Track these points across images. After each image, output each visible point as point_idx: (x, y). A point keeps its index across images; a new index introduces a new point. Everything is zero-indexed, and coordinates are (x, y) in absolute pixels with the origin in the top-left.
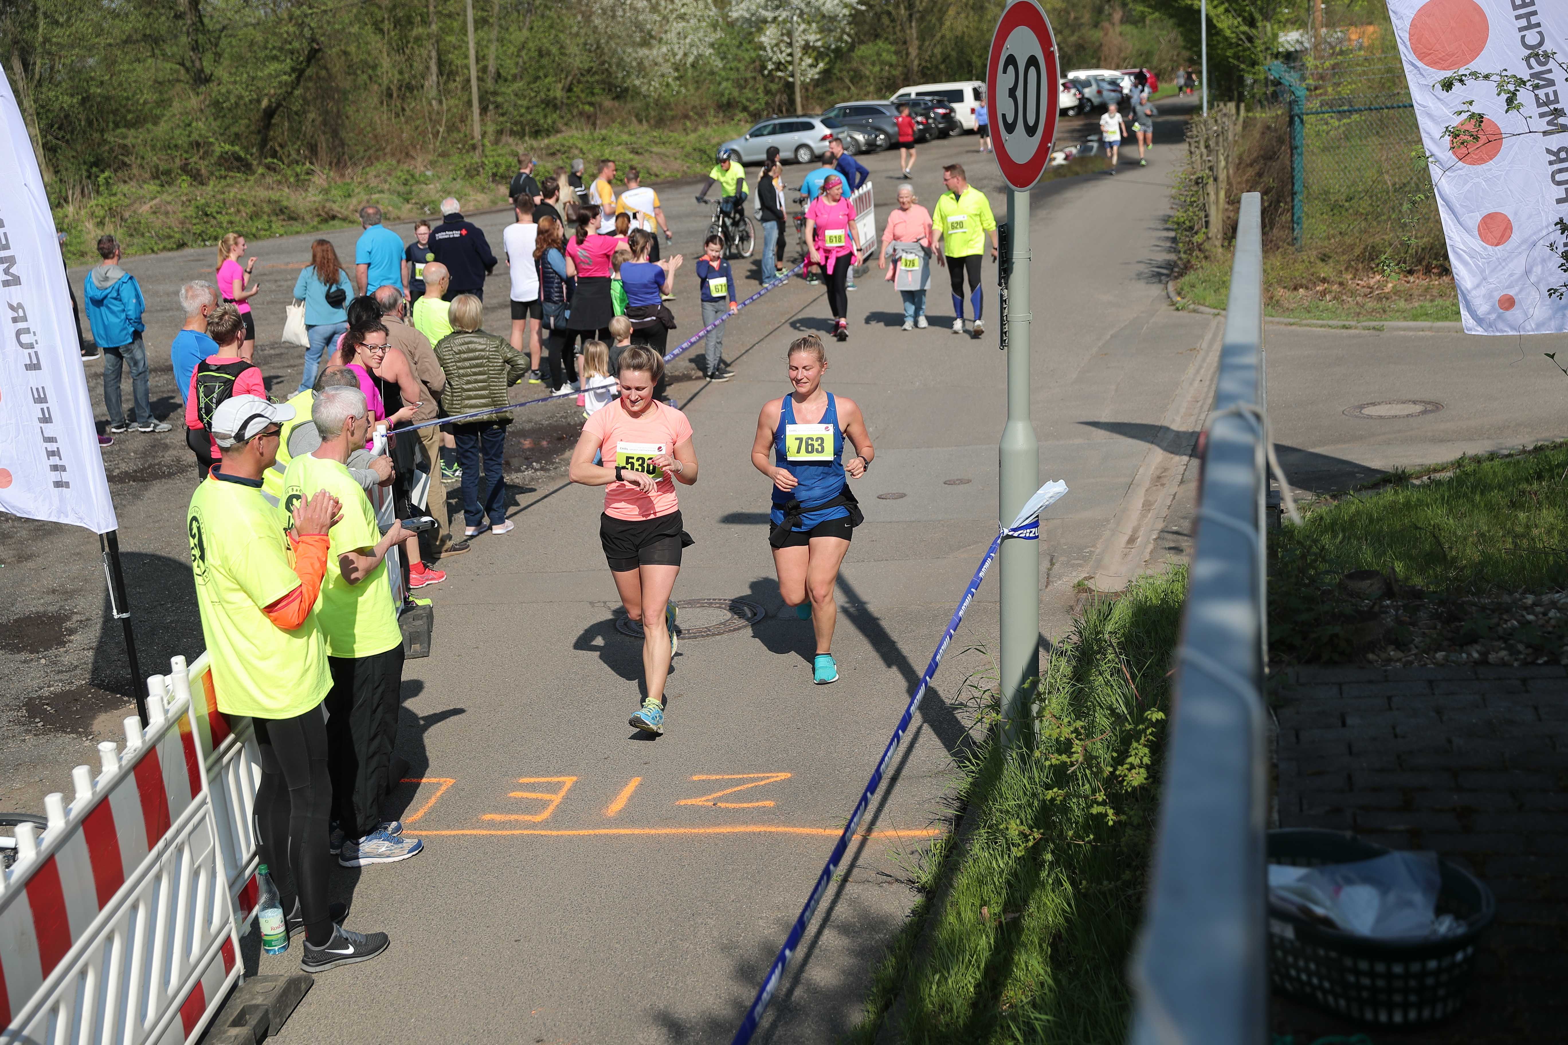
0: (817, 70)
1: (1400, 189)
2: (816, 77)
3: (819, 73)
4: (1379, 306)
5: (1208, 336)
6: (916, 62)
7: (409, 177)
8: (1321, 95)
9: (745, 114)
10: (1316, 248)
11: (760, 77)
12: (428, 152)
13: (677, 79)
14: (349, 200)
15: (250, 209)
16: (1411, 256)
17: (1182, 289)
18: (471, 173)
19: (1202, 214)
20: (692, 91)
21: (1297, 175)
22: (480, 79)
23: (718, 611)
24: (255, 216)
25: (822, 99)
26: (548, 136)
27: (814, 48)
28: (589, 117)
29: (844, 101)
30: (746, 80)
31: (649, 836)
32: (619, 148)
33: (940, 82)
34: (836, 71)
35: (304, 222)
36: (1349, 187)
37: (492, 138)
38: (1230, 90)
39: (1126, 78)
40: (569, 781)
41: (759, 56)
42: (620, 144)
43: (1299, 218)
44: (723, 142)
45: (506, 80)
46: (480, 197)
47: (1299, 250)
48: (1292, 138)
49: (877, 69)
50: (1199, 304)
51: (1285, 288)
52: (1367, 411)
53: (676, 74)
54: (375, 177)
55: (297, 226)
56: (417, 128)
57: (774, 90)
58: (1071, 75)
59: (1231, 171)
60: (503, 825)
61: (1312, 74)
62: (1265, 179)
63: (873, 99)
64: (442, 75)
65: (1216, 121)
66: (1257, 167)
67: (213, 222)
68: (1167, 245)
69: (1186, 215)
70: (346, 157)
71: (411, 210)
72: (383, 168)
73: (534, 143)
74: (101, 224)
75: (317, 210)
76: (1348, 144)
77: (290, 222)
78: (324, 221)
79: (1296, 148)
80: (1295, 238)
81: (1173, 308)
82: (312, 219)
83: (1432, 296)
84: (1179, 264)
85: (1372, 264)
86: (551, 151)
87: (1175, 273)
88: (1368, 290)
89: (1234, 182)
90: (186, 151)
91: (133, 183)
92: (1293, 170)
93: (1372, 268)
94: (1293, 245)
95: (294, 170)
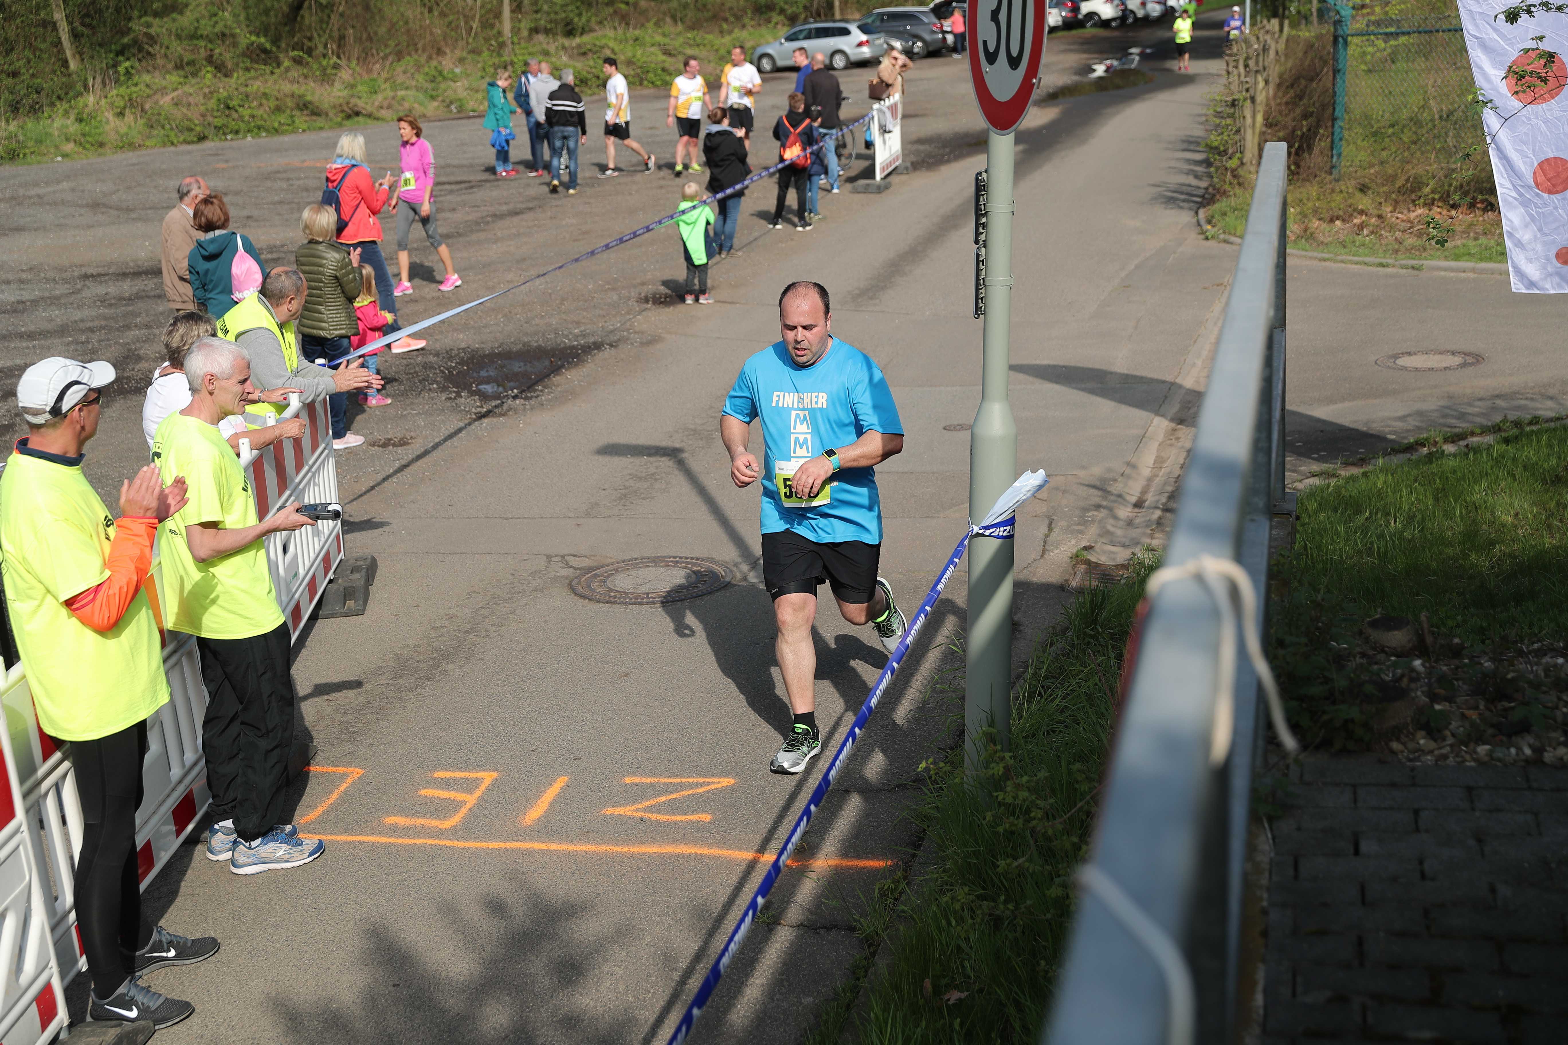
4: (1419, 242)
7: (436, 74)
8: (1367, 14)
9: (783, 17)
10: (1356, 179)
12: (459, 49)
14: (374, 97)
15: (273, 103)
16: (1456, 188)
17: (1213, 217)
19: (1238, 138)
21: (1339, 99)
23: (682, 572)
24: (278, 110)
25: (860, 4)
29: (882, 7)
32: (653, 49)
35: (327, 118)
36: (1392, 113)
37: (524, 36)
38: (1274, 7)
40: (488, 777)
42: (653, 45)
43: (1338, 144)
44: (758, 45)
47: (1337, 180)
48: (1335, 59)
50: (1229, 234)
51: (1320, 219)
52: (1401, 362)
54: (403, 72)
56: (450, 23)
59: (1271, 92)
60: (406, 831)
62: (1305, 103)
63: (913, 6)
65: (1258, 39)
66: (1297, 88)
67: (235, 115)
68: (1200, 169)
69: (1219, 138)
70: (374, 51)
71: (437, 108)
72: (412, 64)
73: (567, 42)
74: (121, 114)
75: (341, 105)
76: (1393, 66)
77: (314, 118)
78: (349, 117)
79: (1339, 71)
80: (1333, 167)
81: (1203, 237)
82: (336, 115)
83: (1476, 233)
84: (1211, 190)
85: (1413, 197)
86: (583, 50)
87: (1207, 199)
88: (1409, 225)
89: (1273, 104)
90: (211, 41)
91: (157, 73)
92: (1334, 93)
93: (1414, 201)
94: (1331, 174)
95: (320, 63)
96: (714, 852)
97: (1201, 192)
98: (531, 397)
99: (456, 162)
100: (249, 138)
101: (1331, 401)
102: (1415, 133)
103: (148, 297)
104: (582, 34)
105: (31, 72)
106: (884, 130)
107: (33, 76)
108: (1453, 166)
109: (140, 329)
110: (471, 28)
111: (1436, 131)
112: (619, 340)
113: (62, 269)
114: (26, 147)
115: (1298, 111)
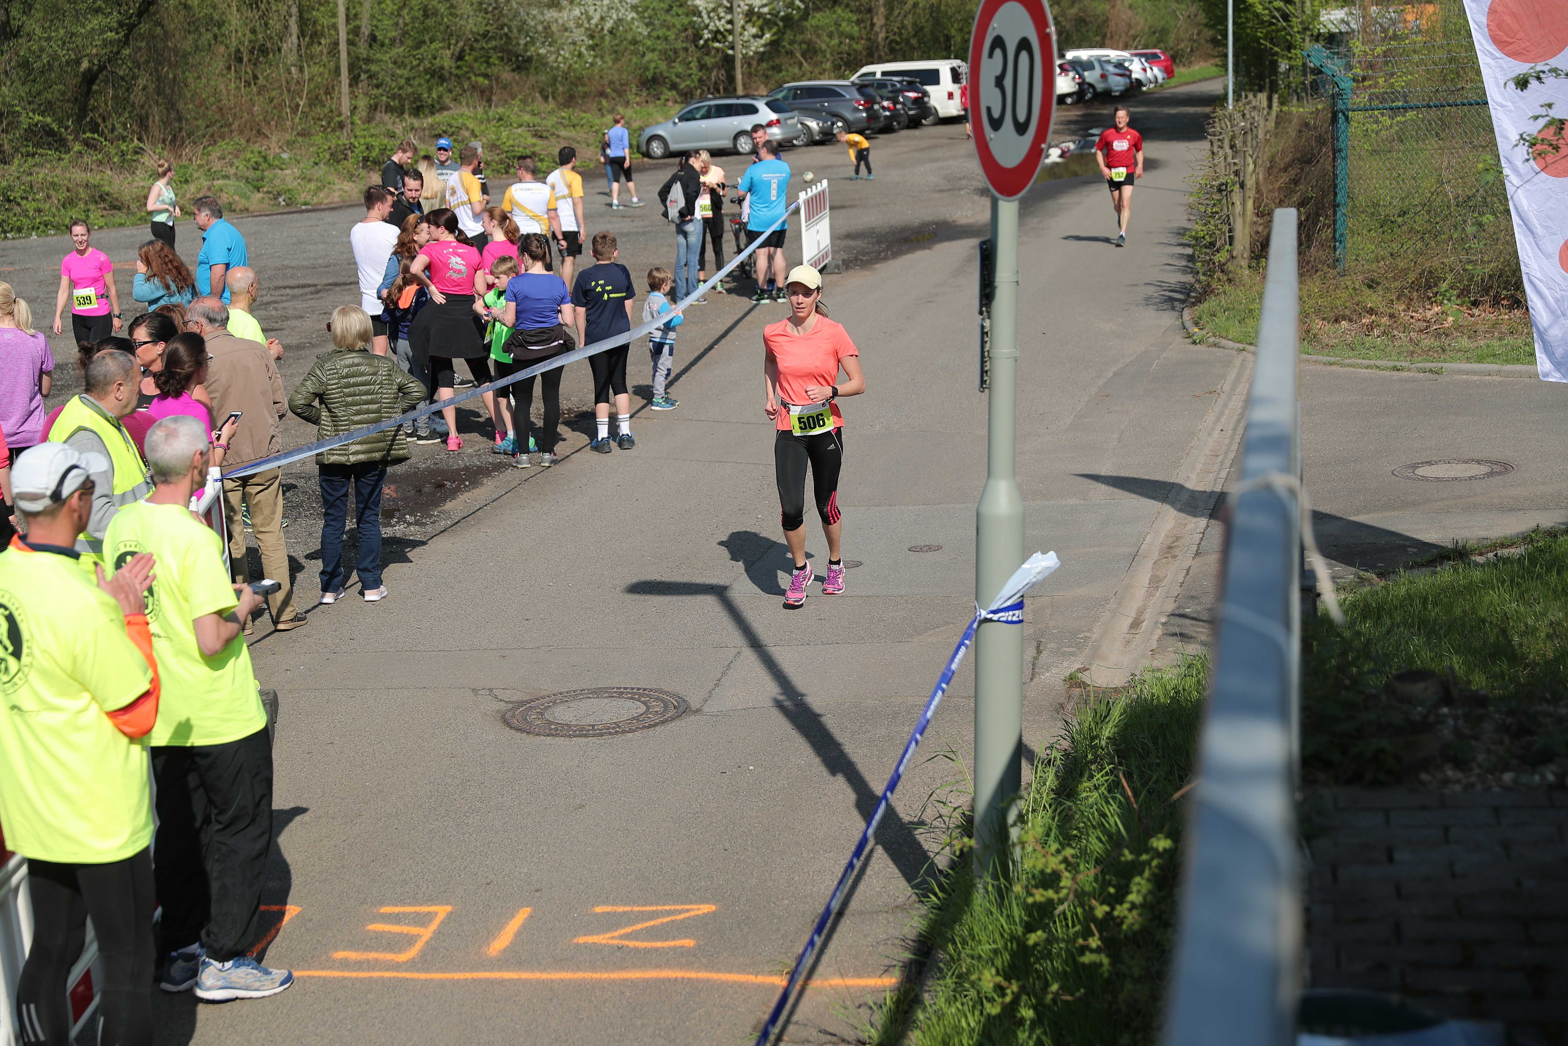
0: (763, 41)
1: (1465, 202)
2: (762, 49)
3: (764, 46)
4: (1437, 343)
5: (1231, 376)
6: (882, 35)
7: (260, 160)
8: (1370, 86)
9: (674, 93)
10: (1363, 272)
11: (692, 48)
12: (284, 130)
13: (591, 48)
14: (185, 186)
15: (63, 195)
16: (1477, 284)
17: (1200, 318)
18: (337, 157)
19: (1226, 228)
20: (610, 63)
21: (1341, 184)
22: (350, 43)
23: (629, 703)
24: (68, 203)
25: (767, 77)
26: (432, 113)
27: (760, 15)
28: (482, 92)
29: (794, 80)
30: (676, 52)
31: (538, 981)
33: (912, 59)
34: (785, 43)
35: (129, 212)
36: (1402, 199)
37: (364, 114)
38: (1261, 77)
39: (1136, 59)
40: (442, 911)
41: (692, 23)
42: (520, 126)
43: (1342, 235)
45: (382, 45)
46: (347, 186)
47: (1342, 274)
48: (1335, 138)
49: (835, 41)
50: (1220, 337)
51: (1324, 319)
52: (1421, 471)
53: (591, 42)
54: (219, 159)
55: (120, 217)
56: (271, 101)
57: (709, 65)
58: (1070, 55)
59: (1261, 177)
60: (359, 965)
61: (1359, 62)
62: (1302, 187)
63: (830, 78)
64: (304, 36)
65: (1244, 115)
66: (1292, 172)
67: (17, 210)
68: (1183, 264)
69: (1205, 229)
70: (183, 135)
71: (262, 201)
72: (228, 149)
73: (415, 122)
76: (1402, 148)
79: (1339, 151)
80: (1336, 260)
81: (1190, 340)
83: (1501, 333)
84: (1196, 286)
85: (1429, 293)
87: (1193, 297)
88: (1425, 324)
92: (1335, 177)
93: (1430, 298)
94: (1335, 267)
95: (118, 147)
96: (703, 975)
97: (1186, 290)
100: (34, 237)
108: (1475, 257)
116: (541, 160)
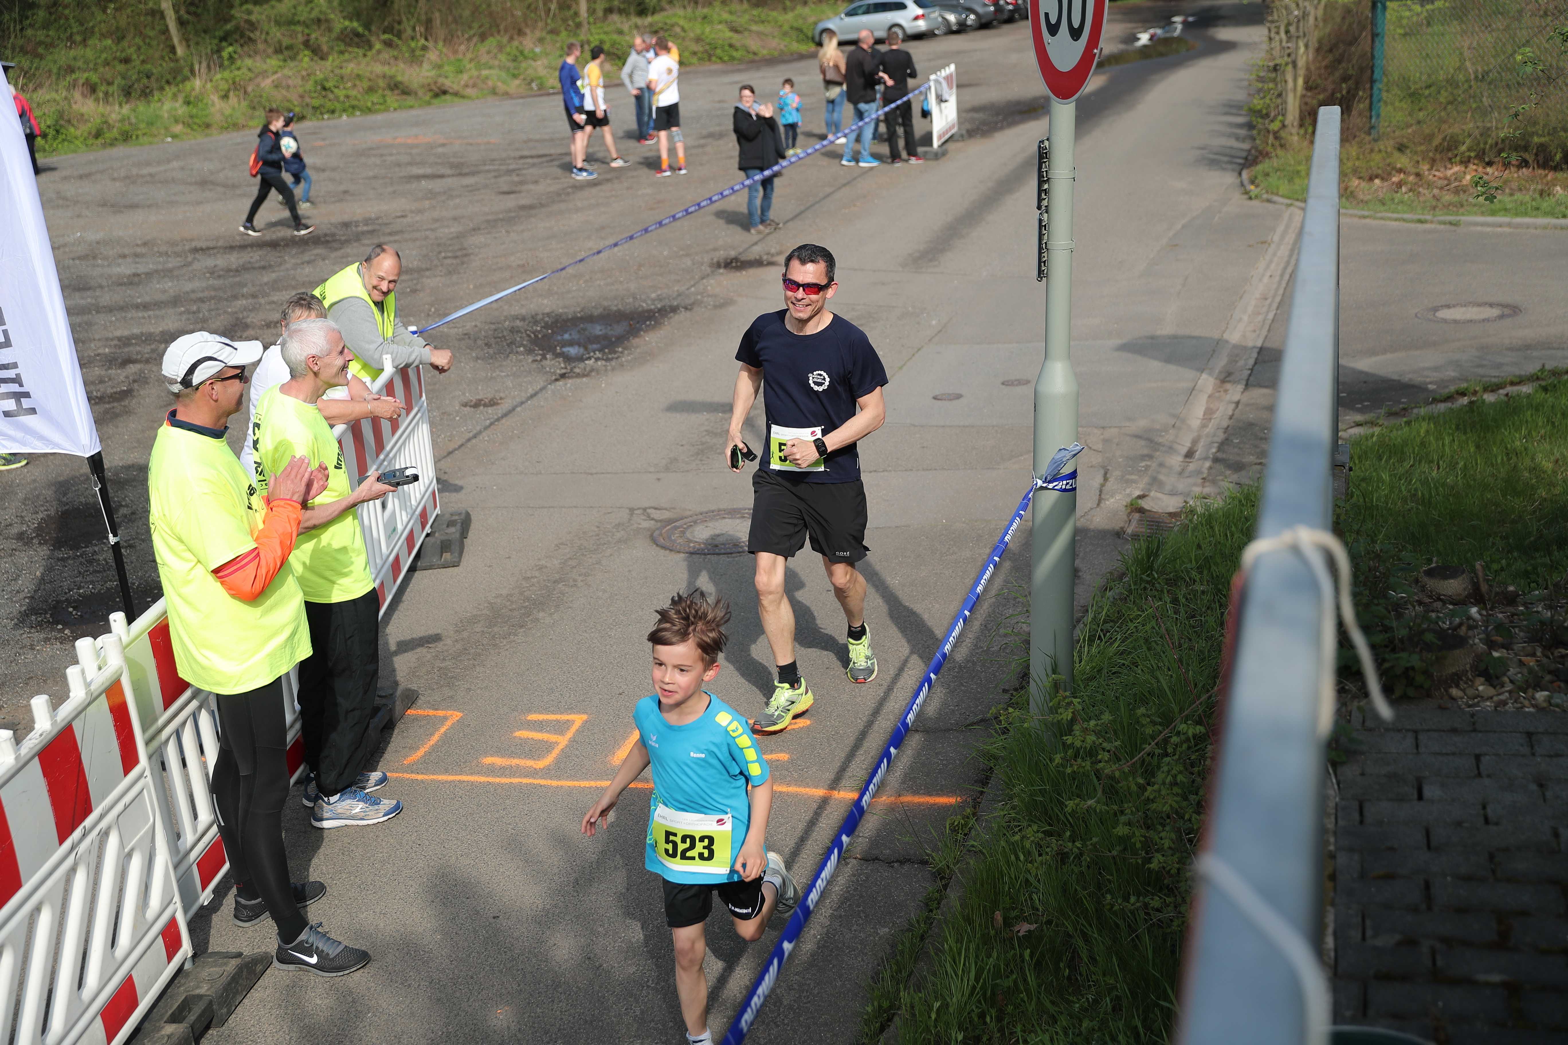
1: (1482, 78)
4: (1456, 198)
5: (1280, 229)
7: (518, 54)
10: (1394, 139)
12: (538, 29)
14: (460, 76)
15: (366, 84)
16: (1491, 146)
17: (1256, 177)
19: (1279, 101)
21: (1377, 62)
24: (370, 90)
32: (720, 27)
35: (417, 97)
37: (599, 16)
40: (579, 719)
42: (721, 22)
43: (1377, 105)
44: (820, 20)
47: (1376, 140)
48: (1374, 23)
50: (1272, 194)
51: (1360, 178)
52: (1440, 314)
54: (487, 53)
55: (409, 101)
59: (1311, 56)
60: (503, 771)
62: (1345, 66)
65: (1297, 5)
66: (1336, 53)
67: (331, 96)
68: (1243, 132)
69: (1261, 102)
70: (459, 33)
71: (519, 86)
72: (495, 43)
73: (639, 21)
74: (225, 97)
75: (429, 85)
76: (1430, 30)
77: (404, 97)
78: (436, 95)
79: (1377, 35)
80: (1372, 127)
81: (1246, 196)
82: (425, 94)
83: (1511, 189)
84: (1253, 151)
85: (1450, 155)
86: (654, 29)
87: (1250, 160)
88: (1446, 182)
89: (1313, 68)
90: (307, 27)
91: (258, 58)
92: (1373, 57)
93: (1450, 159)
94: (1370, 134)
95: (409, 46)
96: (792, 789)
97: (1244, 154)
98: (612, 359)
99: (538, 137)
100: (344, 117)
101: (1373, 353)
102: (1452, 93)
103: (254, 268)
104: (653, 13)
105: (142, 58)
106: (941, 100)
107: (143, 62)
108: (1489, 125)
109: (247, 298)
110: (549, 10)
111: (1472, 92)
112: (693, 304)
113: (173, 243)
114: (138, 129)
115: (1337, 74)
116: (737, 50)
